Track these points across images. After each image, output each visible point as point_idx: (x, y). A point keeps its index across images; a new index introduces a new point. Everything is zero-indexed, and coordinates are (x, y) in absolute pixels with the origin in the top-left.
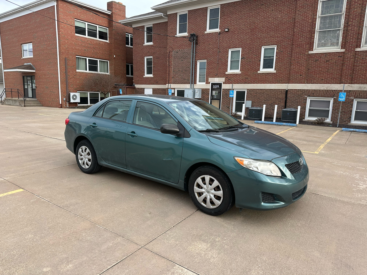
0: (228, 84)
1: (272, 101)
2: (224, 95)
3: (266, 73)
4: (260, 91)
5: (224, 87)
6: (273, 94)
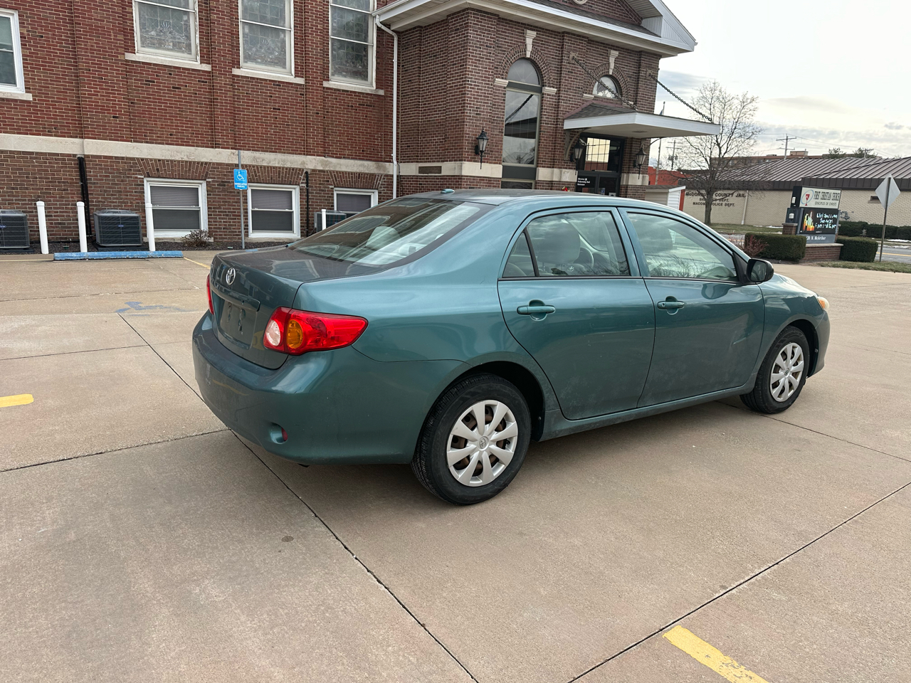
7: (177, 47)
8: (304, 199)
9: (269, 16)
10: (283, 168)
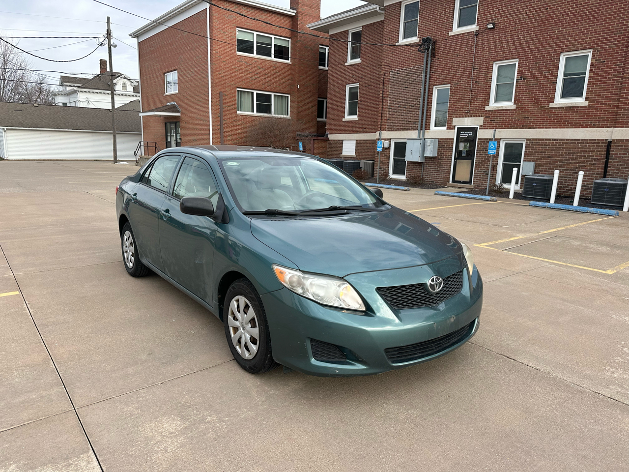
0: (488, 129)
1: (577, 163)
2: (481, 150)
3: (566, 107)
4: (553, 143)
5: (482, 134)
6: (580, 148)
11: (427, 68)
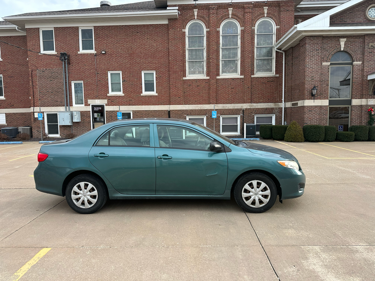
0: (112, 106)
2: (109, 117)
3: (148, 96)
4: (145, 112)
6: (157, 114)
7: (200, 73)
8: (242, 120)
9: (231, 56)
10: (234, 109)
11: (65, 70)
